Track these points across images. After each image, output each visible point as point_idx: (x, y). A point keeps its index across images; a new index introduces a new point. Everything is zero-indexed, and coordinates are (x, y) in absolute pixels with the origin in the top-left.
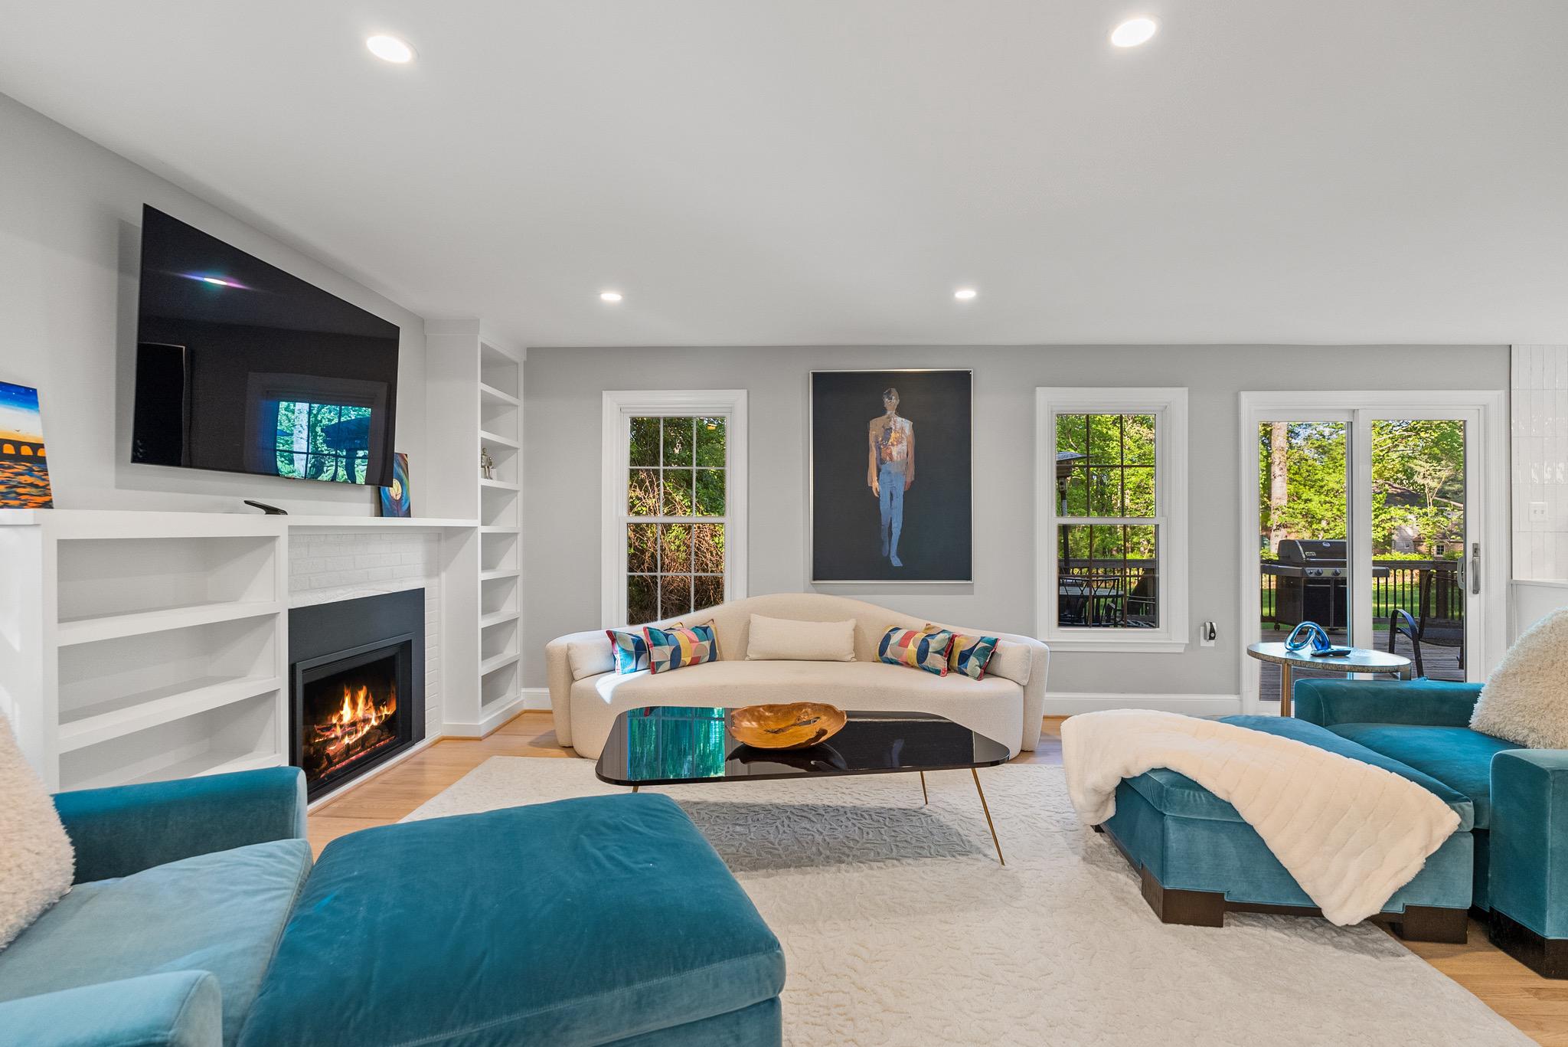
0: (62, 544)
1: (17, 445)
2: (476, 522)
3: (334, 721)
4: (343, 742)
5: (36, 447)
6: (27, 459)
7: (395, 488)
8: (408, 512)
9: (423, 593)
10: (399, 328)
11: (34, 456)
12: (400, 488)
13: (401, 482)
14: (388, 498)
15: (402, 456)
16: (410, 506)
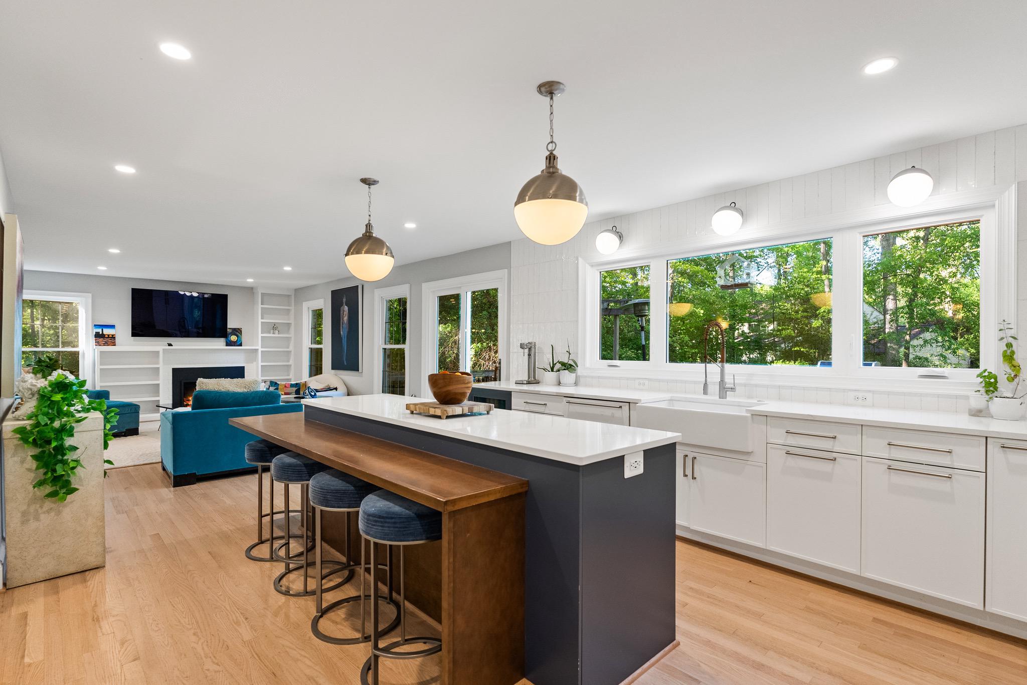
0: (101, 352)
2: (259, 347)
5: (113, 335)
6: (111, 337)
7: (233, 338)
8: (241, 345)
9: (243, 368)
10: (227, 295)
11: (113, 337)
12: (236, 338)
13: (237, 336)
14: (229, 341)
15: (239, 329)
16: (241, 343)
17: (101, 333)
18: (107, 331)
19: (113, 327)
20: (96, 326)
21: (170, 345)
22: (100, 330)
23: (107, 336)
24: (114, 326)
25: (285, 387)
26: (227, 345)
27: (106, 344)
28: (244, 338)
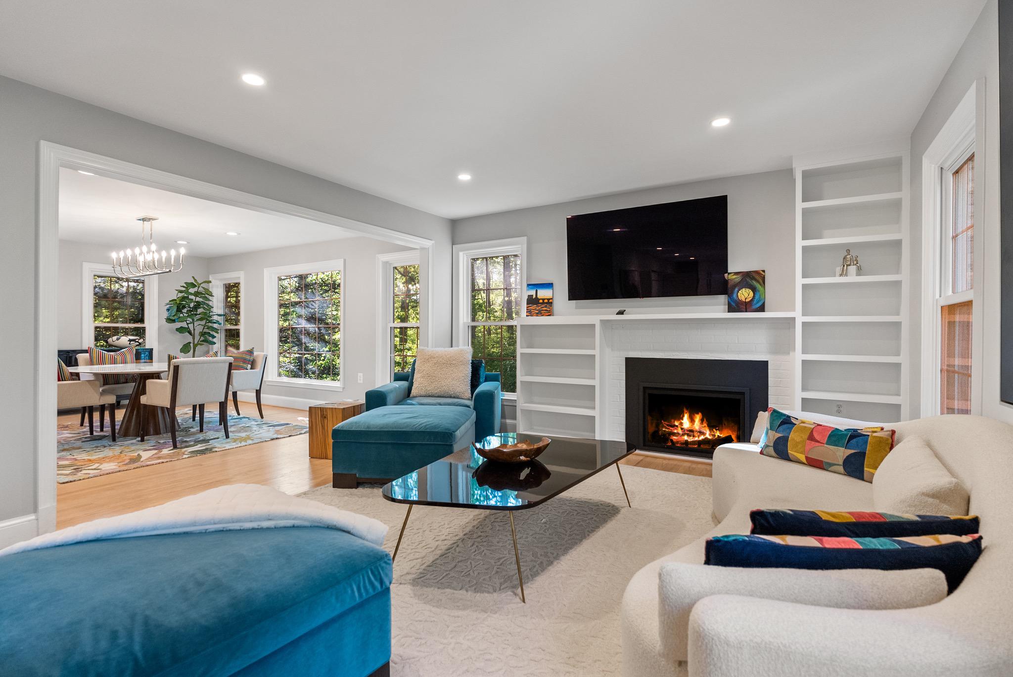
0: (522, 326)
1: (543, 300)
2: (797, 313)
3: (677, 423)
4: (683, 437)
5: (549, 299)
6: (546, 303)
7: (745, 294)
8: (762, 309)
9: (766, 363)
10: (727, 196)
11: (549, 302)
12: (751, 294)
13: (754, 289)
14: (735, 301)
15: (757, 272)
16: (763, 305)
17: (534, 297)
18: (543, 294)
19: (549, 285)
20: (530, 286)
21: (621, 313)
22: (533, 293)
23: (541, 301)
24: (552, 284)
25: (811, 438)
26: (731, 309)
27: (540, 313)
28: (772, 291)
